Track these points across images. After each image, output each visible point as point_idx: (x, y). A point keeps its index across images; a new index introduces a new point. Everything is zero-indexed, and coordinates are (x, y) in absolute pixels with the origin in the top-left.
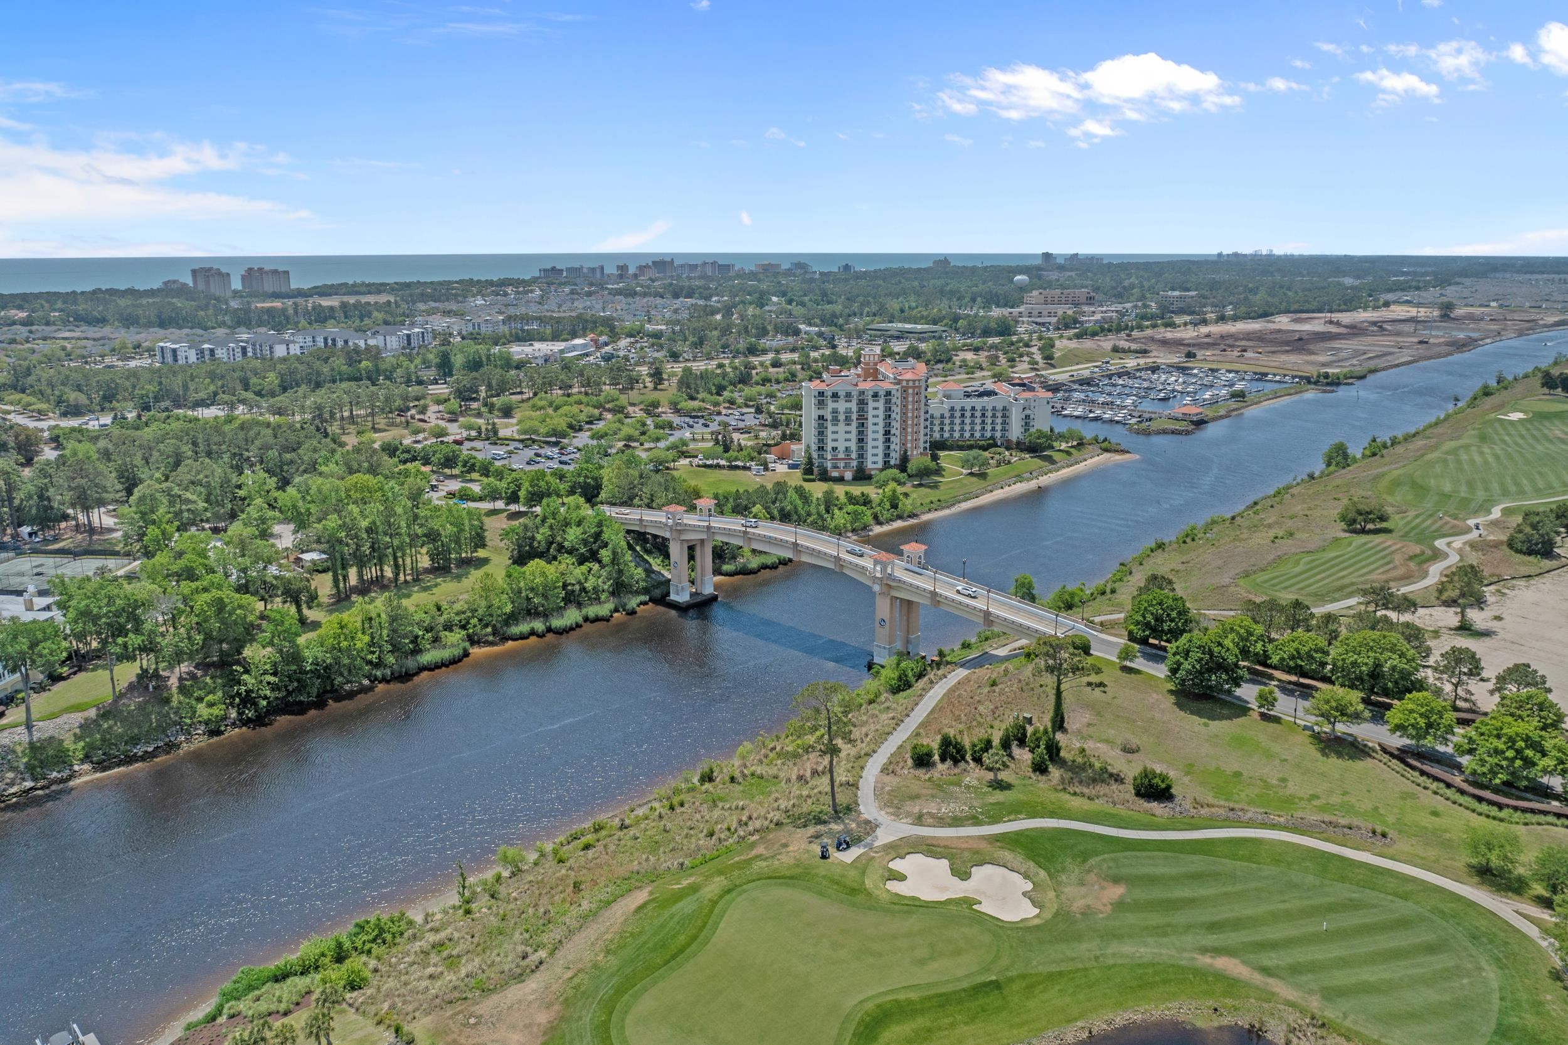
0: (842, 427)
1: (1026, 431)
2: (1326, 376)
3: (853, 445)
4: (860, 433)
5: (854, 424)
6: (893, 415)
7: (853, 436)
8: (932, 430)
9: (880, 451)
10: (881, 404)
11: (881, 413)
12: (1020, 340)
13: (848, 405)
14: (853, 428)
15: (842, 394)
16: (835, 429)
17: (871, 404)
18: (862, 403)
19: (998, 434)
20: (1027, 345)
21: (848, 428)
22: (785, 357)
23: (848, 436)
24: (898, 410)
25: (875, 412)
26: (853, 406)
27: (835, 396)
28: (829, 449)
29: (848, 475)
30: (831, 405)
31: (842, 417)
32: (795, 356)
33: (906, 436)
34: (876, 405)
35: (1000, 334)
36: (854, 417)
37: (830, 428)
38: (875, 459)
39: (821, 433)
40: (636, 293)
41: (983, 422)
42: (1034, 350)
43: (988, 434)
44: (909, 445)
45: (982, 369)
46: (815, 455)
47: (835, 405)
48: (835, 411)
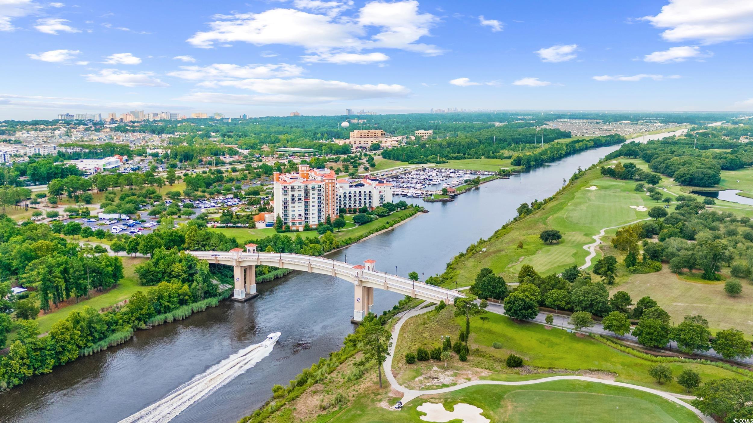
0: (297, 204)
1: (381, 203)
2: (504, 171)
3: (303, 213)
4: (306, 207)
5: (303, 203)
6: (322, 198)
7: (303, 208)
8: (340, 203)
9: (316, 216)
10: (316, 192)
11: (316, 196)
12: (356, 156)
13: (300, 193)
14: (303, 204)
15: (296, 187)
16: (293, 205)
17: (311, 192)
18: (306, 191)
19: (368, 205)
20: (360, 159)
21: (300, 205)
22: (239, 167)
23: (300, 209)
24: (324, 194)
25: (313, 196)
26: (302, 193)
27: (293, 188)
28: (290, 215)
29: (301, 229)
30: (290, 193)
31: (296, 199)
32: (243, 166)
33: (329, 208)
34: (314, 192)
35: (344, 153)
36: (303, 199)
37: (291, 205)
38: (314, 220)
39: (286, 207)
40: (127, 130)
41: (360, 199)
42: (364, 161)
43: (363, 205)
44: (330, 212)
45: (341, 171)
46: (283, 219)
47: (293, 193)
48: (293, 196)
